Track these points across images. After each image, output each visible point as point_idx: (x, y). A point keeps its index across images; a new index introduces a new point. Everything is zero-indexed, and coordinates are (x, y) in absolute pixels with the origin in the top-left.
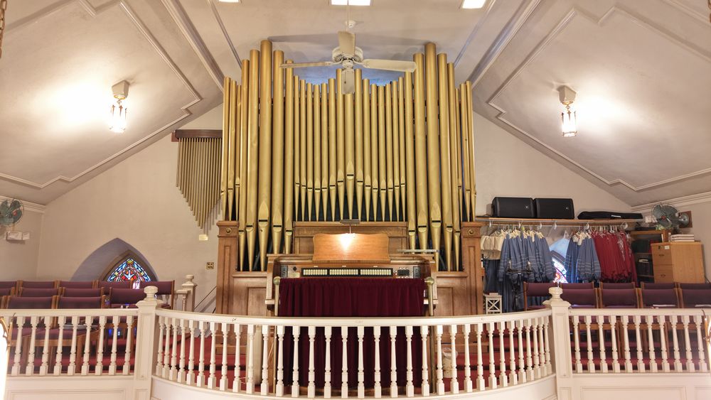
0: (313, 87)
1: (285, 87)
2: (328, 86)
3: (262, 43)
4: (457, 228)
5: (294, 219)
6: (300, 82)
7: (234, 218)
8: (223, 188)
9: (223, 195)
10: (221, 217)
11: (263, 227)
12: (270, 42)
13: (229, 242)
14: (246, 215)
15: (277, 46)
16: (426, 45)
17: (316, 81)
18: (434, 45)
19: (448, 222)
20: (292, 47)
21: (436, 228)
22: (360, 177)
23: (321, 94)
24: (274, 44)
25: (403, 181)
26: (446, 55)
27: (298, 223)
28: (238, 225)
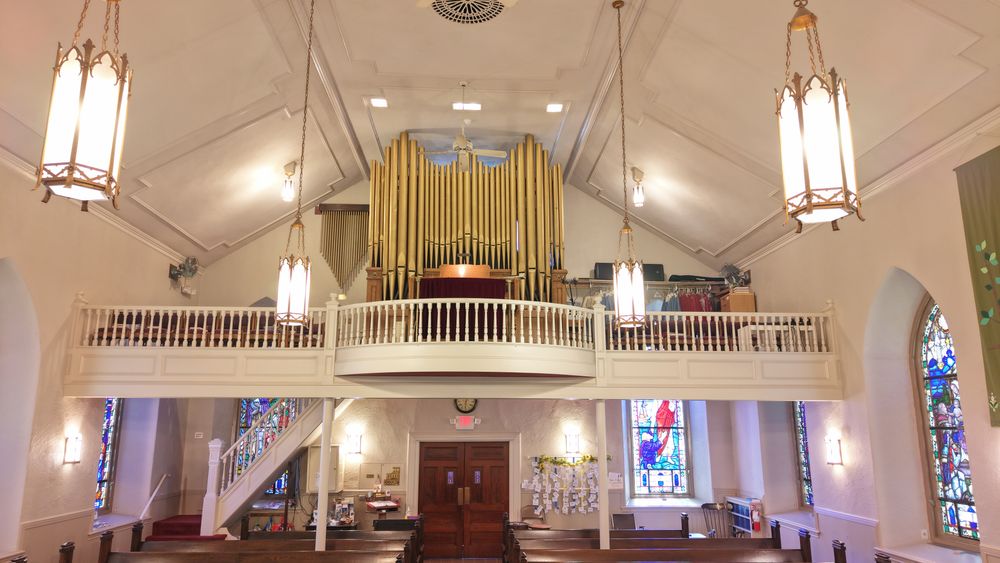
0: (440, 168)
1: (418, 169)
2: (451, 167)
3: (401, 134)
4: (548, 274)
5: (424, 267)
6: (430, 164)
7: (378, 266)
8: (370, 243)
9: (370, 249)
10: (368, 264)
11: (401, 271)
12: (407, 133)
13: (375, 283)
14: (388, 262)
15: (412, 136)
16: (527, 136)
17: (442, 163)
18: (533, 137)
19: (541, 268)
20: (424, 137)
21: (532, 273)
22: (475, 235)
23: (445, 174)
24: (410, 134)
25: (508, 239)
26: (541, 144)
27: (427, 270)
28: (382, 270)
